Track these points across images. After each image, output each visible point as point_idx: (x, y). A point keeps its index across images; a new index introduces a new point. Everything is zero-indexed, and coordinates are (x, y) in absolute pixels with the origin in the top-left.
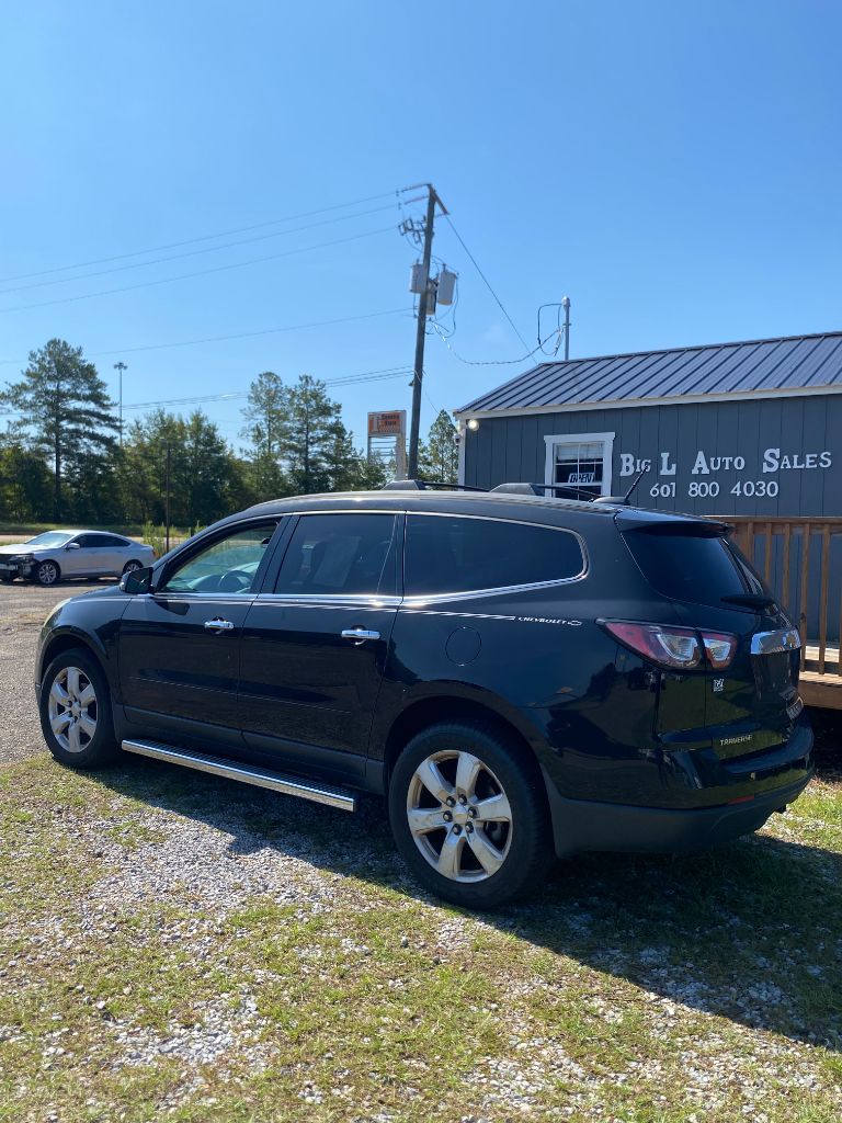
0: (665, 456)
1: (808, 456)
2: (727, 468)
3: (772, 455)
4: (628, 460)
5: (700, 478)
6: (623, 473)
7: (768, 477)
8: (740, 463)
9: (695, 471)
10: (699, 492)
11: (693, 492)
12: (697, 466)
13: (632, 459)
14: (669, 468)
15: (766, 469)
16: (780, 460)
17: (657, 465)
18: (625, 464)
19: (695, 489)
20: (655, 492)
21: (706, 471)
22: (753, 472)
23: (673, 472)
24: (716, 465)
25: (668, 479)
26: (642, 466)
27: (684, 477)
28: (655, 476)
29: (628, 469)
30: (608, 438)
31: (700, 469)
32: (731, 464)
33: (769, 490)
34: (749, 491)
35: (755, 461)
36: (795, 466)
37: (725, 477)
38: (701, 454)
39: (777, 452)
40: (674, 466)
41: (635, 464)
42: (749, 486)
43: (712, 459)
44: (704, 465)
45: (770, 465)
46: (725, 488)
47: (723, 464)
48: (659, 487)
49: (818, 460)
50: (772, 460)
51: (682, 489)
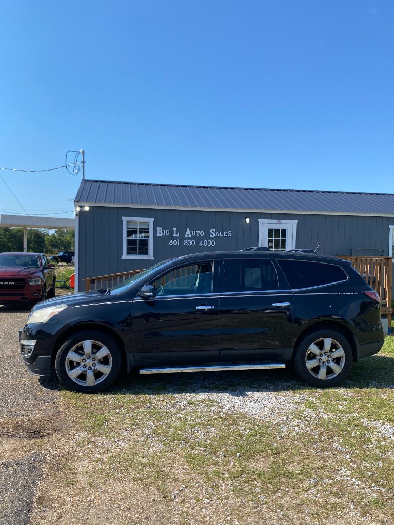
0: (175, 229)
1: (224, 232)
2: (198, 235)
3: (213, 231)
4: (160, 230)
5: (188, 238)
6: (158, 235)
7: (212, 239)
8: (202, 233)
9: (186, 236)
10: (188, 244)
11: (186, 244)
12: (187, 234)
13: (162, 230)
14: (176, 234)
15: (211, 236)
16: (215, 233)
17: (172, 232)
18: (159, 231)
19: (186, 243)
20: (171, 243)
21: (190, 236)
22: (207, 237)
23: (178, 235)
24: (194, 234)
25: (176, 238)
26: (167, 233)
27: (182, 238)
28: (171, 237)
29: (160, 233)
30: (151, 221)
31: (188, 235)
32: (199, 233)
33: (212, 243)
34: (205, 244)
35: (207, 233)
36: (221, 236)
37: (197, 239)
38: (188, 229)
39: (214, 230)
40: (178, 233)
41: (163, 231)
42: (205, 242)
43: (192, 232)
44: (189, 233)
45: (212, 235)
46: (197, 242)
47: (196, 233)
48: (173, 241)
49: (227, 234)
50: (213, 233)
51: (182, 242)
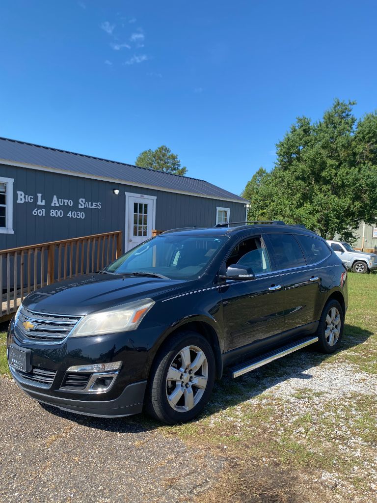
0: (39, 195)
1: (94, 203)
2: (66, 204)
3: (82, 201)
4: (21, 195)
5: (55, 208)
6: (19, 201)
7: (81, 210)
8: (70, 203)
9: (53, 205)
10: (55, 215)
11: (53, 214)
12: (54, 202)
13: (23, 195)
14: (41, 202)
15: (80, 207)
16: (85, 204)
17: (36, 199)
18: (19, 197)
19: (53, 213)
20: (35, 213)
21: (57, 205)
22: (75, 208)
23: (43, 203)
24: (61, 203)
25: (40, 207)
26: (29, 199)
27: (48, 207)
28: (35, 205)
29: (21, 199)
30: (10, 182)
31: (55, 204)
32: (67, 203)
33: (81, 216)
34: (74, 216)
35: (76, 203)
36: (90, 207)
37: (65, 209)
38: (55, 197)
39: (84, 200)
40: (44, 201)
41: (25, 197)
42: (74, 213)
43: (60, 200)
44: (56, 202)
45: (82, 205)
46: (66, 213)
47: (64, 203)
48: (37, 210)
49: (97, 205)
50: (82, 203)
51: (48, 212)
